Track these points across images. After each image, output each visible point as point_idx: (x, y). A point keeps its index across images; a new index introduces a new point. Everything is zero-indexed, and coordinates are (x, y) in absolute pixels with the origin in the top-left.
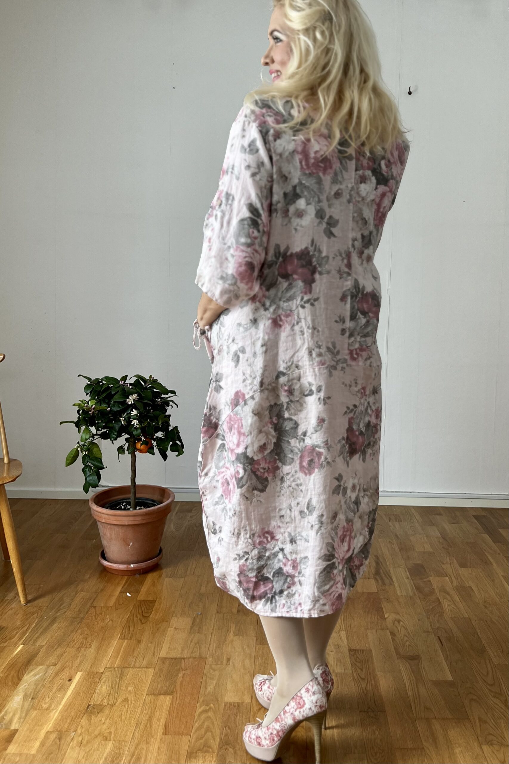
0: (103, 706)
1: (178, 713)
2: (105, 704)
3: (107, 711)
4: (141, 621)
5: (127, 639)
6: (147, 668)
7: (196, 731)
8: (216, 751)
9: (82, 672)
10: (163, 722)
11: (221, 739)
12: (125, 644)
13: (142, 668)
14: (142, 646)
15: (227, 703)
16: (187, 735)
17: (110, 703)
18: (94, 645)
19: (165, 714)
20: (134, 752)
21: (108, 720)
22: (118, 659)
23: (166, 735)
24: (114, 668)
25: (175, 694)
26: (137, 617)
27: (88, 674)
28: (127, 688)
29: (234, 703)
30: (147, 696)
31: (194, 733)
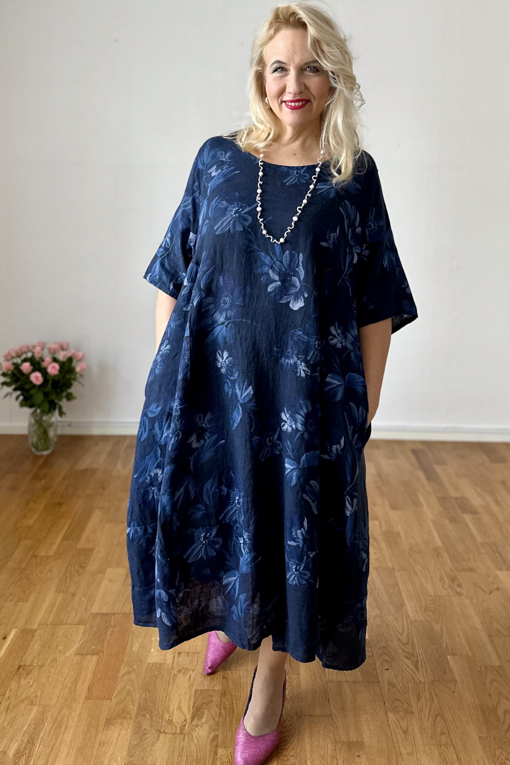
0: (32, 667)
1: (102, 676)
2: (34, 664)
3: (35, 672)
4: (78, 571)
5: (63, 592)
6: (78, 624)
7: (117, 695)
8: (134, 717)
9: (16, 630)
10: (86, 685)
11: (139, 704)
12: (60, 598)
13: (74, 624)
14: (77, 599)
15: (150, 663)
16: (108, 699)
17: (39, 664)
18: (31, 599)
19: (89, 676)
20: (57, 718)
21: (35, 683)
22: (52, 614)
23: (88, 699)
24: (47, 625)
25: (101, 654)
26: (74, 567)
27: (22, 631)
28: (57, 647)
29: (156, 664)
30: (75, 656)
31: (115, 697)
